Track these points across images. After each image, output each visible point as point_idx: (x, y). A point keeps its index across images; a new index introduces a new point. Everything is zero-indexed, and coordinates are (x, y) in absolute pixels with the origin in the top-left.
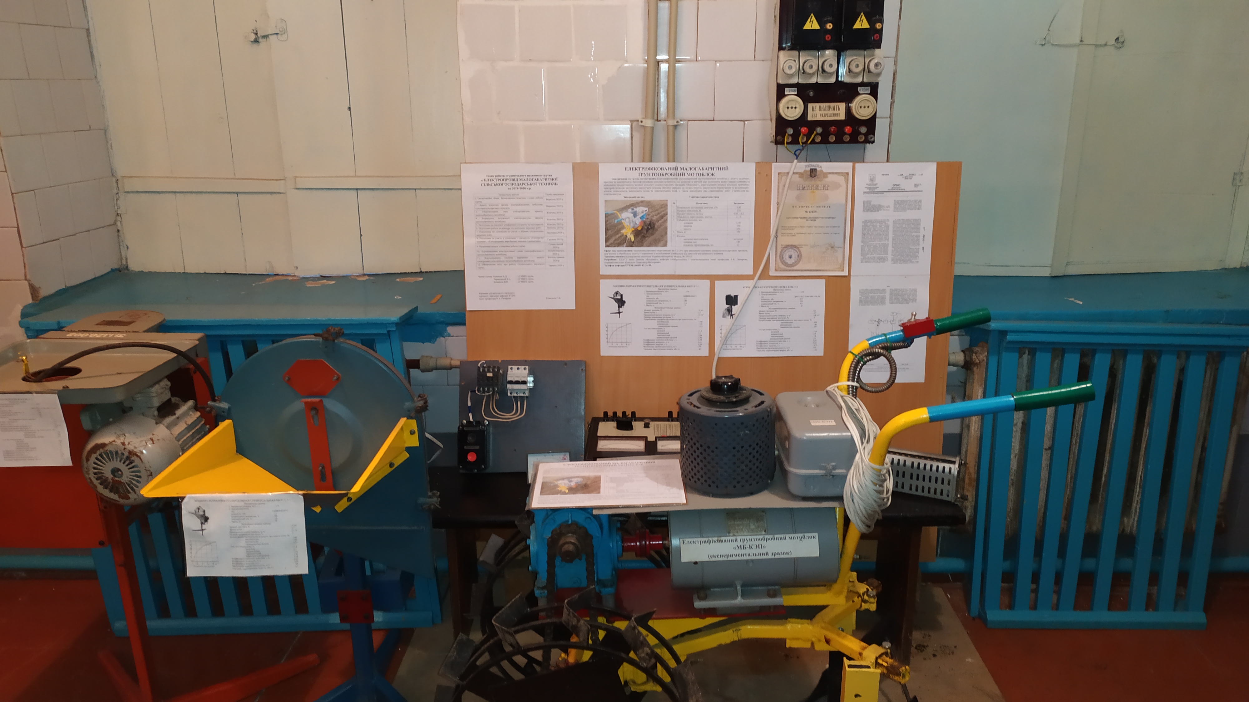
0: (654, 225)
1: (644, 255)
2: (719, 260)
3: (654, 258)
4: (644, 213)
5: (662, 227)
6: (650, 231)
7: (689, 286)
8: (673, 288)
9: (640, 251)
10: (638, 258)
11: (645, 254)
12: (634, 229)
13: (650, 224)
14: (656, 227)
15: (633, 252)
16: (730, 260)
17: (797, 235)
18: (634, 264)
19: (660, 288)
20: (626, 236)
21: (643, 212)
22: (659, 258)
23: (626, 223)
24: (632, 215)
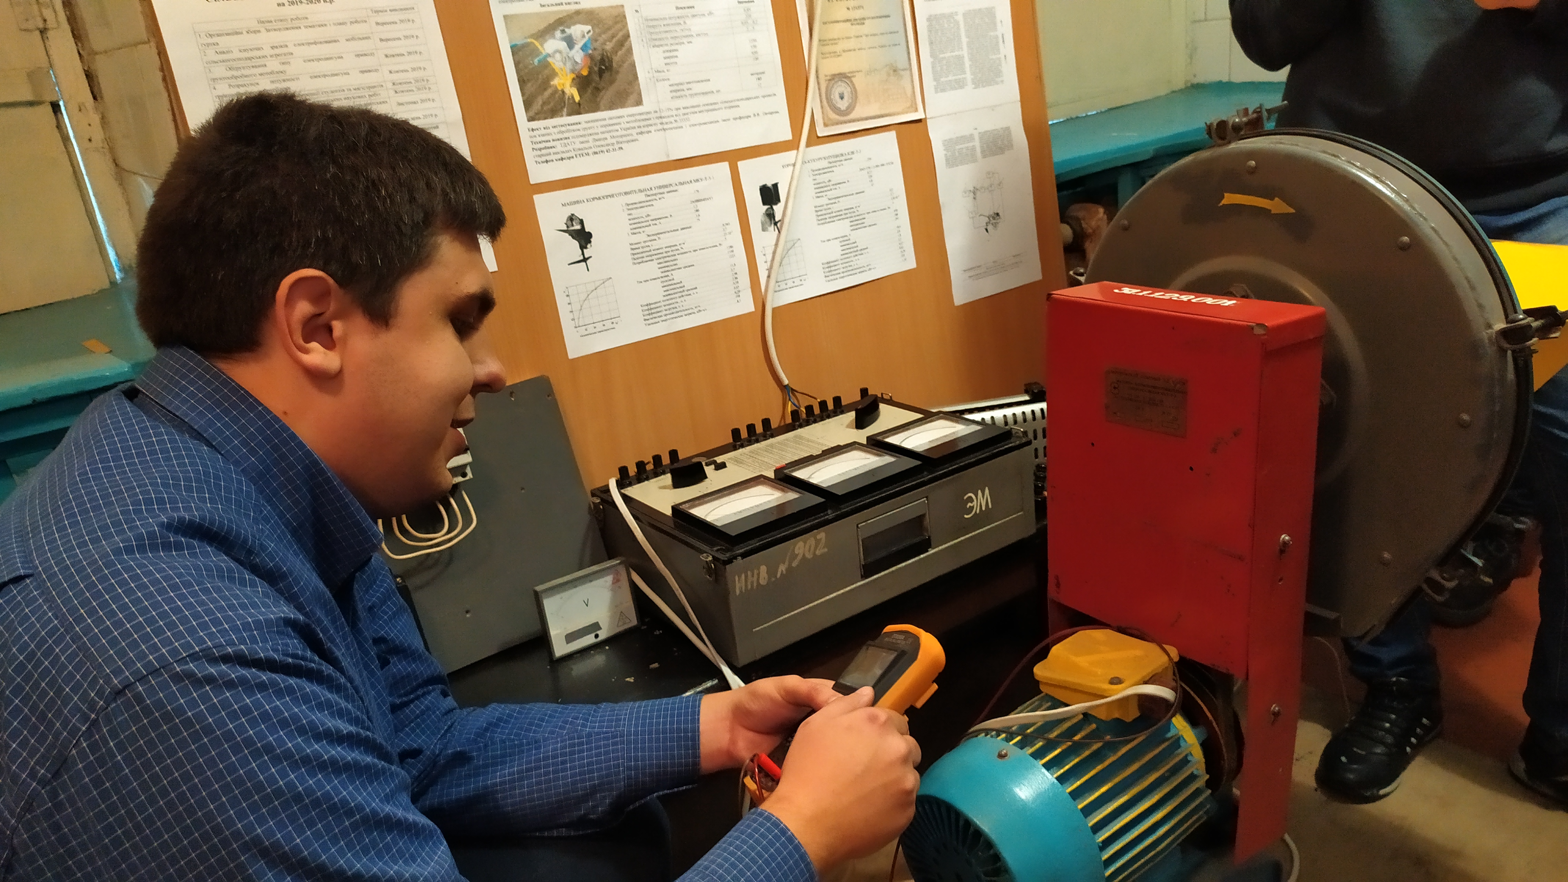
0: (611, 61)
1: (604, 129)
2: (735, 119)
3: (624, 133)
4: (587, 36)
5: (626, 65)
6: (606, 75)
7: (697, 180)
8: (671, 189)
9: (597, 121)
10: (596, 137)
11: (605, 126)
12: (574, 76)
13: (602, 61)
14: (614, 65)
15: (584, 125)
16: (752, 116)
17: (844, 54)
18: (590, 151)
19: (649, 193)
20: (563, 92)
21: (584, 36)
22: (634, 132)
23: (556, 63)
24: (565, 44)
